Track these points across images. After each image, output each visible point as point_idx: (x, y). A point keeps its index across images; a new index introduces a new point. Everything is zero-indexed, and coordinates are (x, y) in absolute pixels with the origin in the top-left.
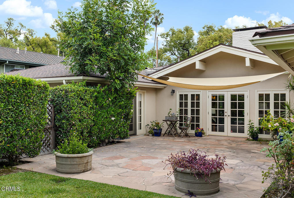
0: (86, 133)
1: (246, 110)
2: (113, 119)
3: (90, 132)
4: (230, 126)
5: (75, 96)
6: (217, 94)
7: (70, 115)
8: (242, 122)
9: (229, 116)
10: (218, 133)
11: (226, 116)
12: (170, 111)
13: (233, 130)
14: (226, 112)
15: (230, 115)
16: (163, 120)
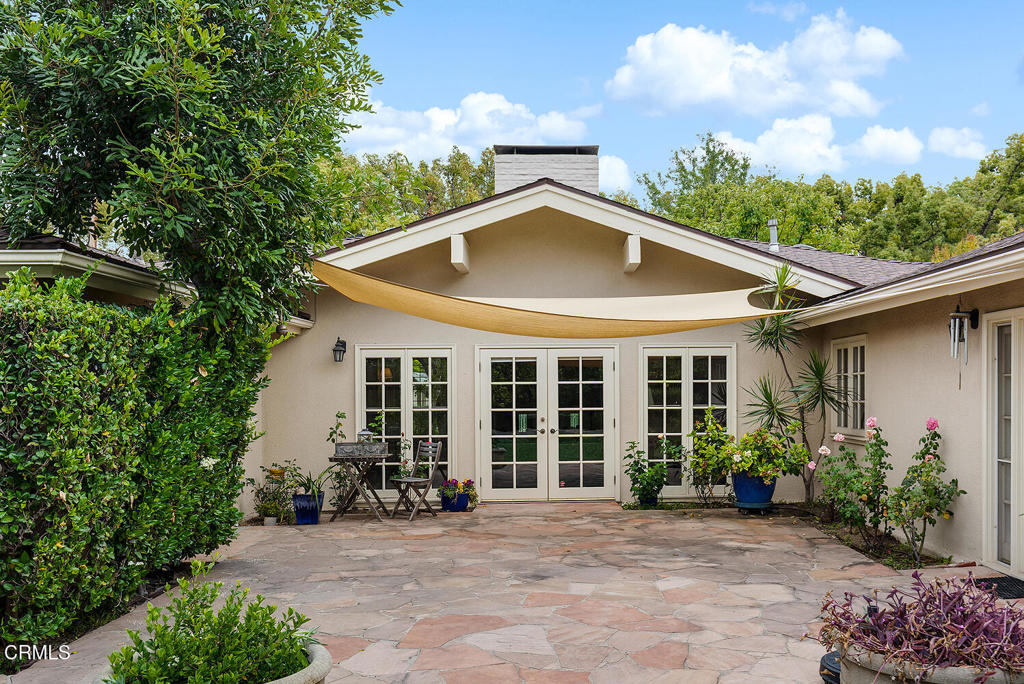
0: (105, 544)
1: (610, 408)
2: (208, 463)
3: (117, 540)
4: (558, 466)
5: (67, 350)
6: (511, 358)
7: (40, 454)
8: (595, 449)
9: (553, 431)
10: (515, 493)
11: (543, 432)
12: (340, 420)
13: (568, 480)
14: (543, 420)
15: (556, 428)
16: (331, 460)
